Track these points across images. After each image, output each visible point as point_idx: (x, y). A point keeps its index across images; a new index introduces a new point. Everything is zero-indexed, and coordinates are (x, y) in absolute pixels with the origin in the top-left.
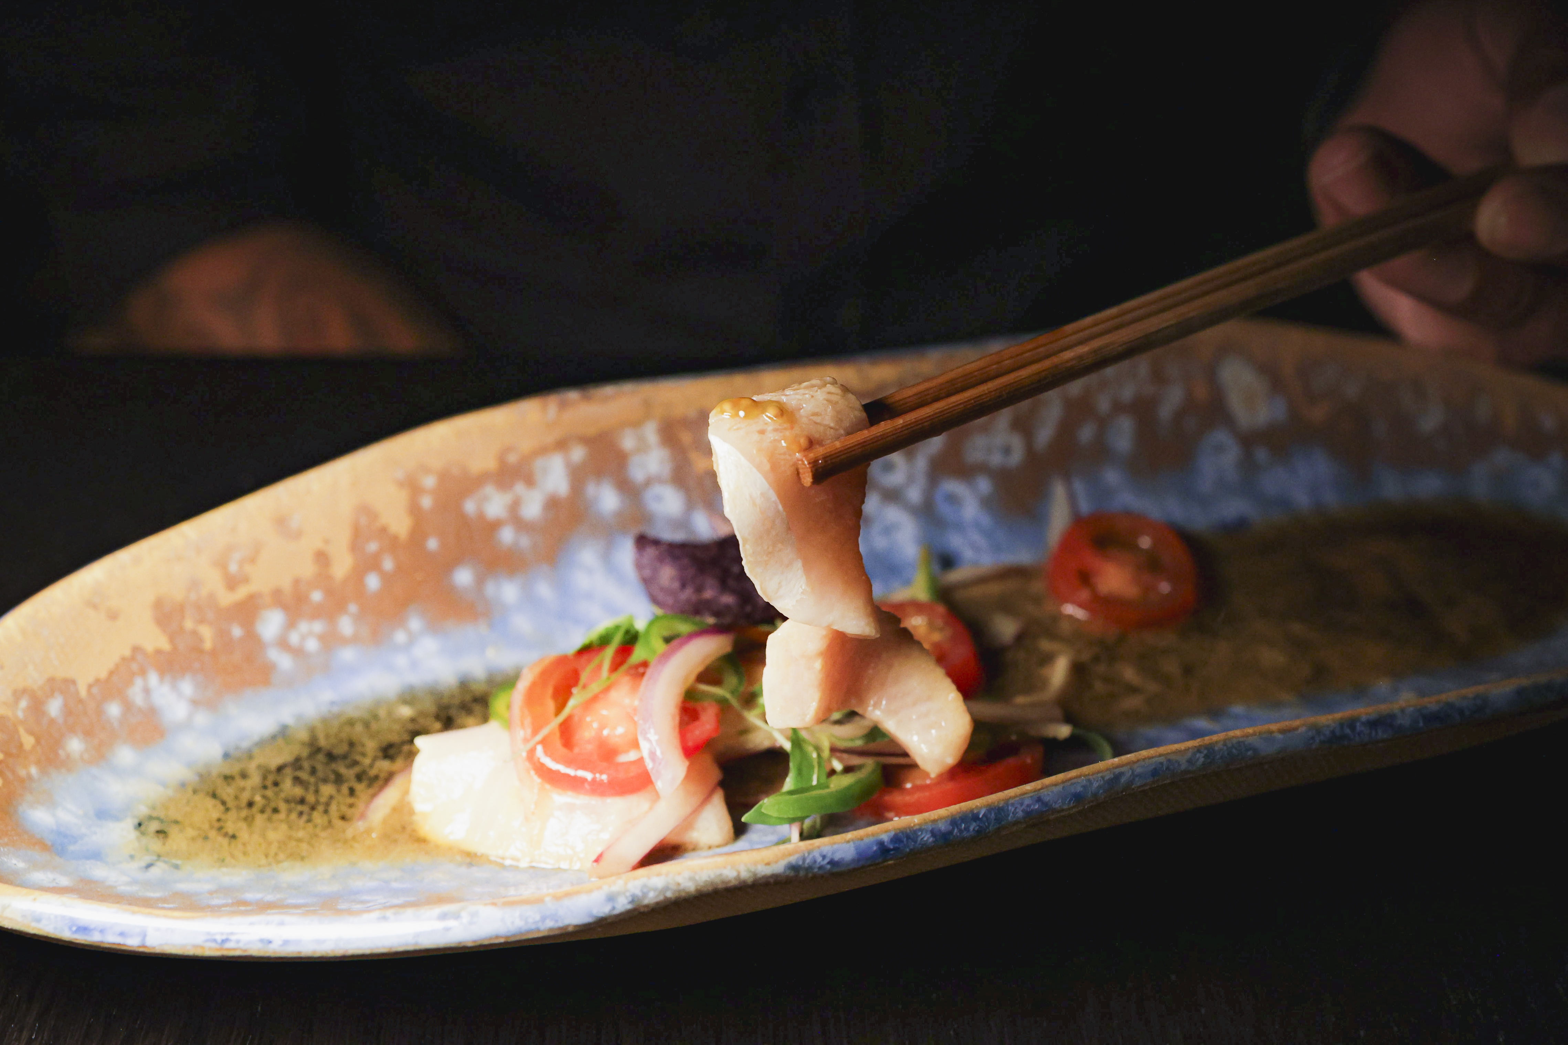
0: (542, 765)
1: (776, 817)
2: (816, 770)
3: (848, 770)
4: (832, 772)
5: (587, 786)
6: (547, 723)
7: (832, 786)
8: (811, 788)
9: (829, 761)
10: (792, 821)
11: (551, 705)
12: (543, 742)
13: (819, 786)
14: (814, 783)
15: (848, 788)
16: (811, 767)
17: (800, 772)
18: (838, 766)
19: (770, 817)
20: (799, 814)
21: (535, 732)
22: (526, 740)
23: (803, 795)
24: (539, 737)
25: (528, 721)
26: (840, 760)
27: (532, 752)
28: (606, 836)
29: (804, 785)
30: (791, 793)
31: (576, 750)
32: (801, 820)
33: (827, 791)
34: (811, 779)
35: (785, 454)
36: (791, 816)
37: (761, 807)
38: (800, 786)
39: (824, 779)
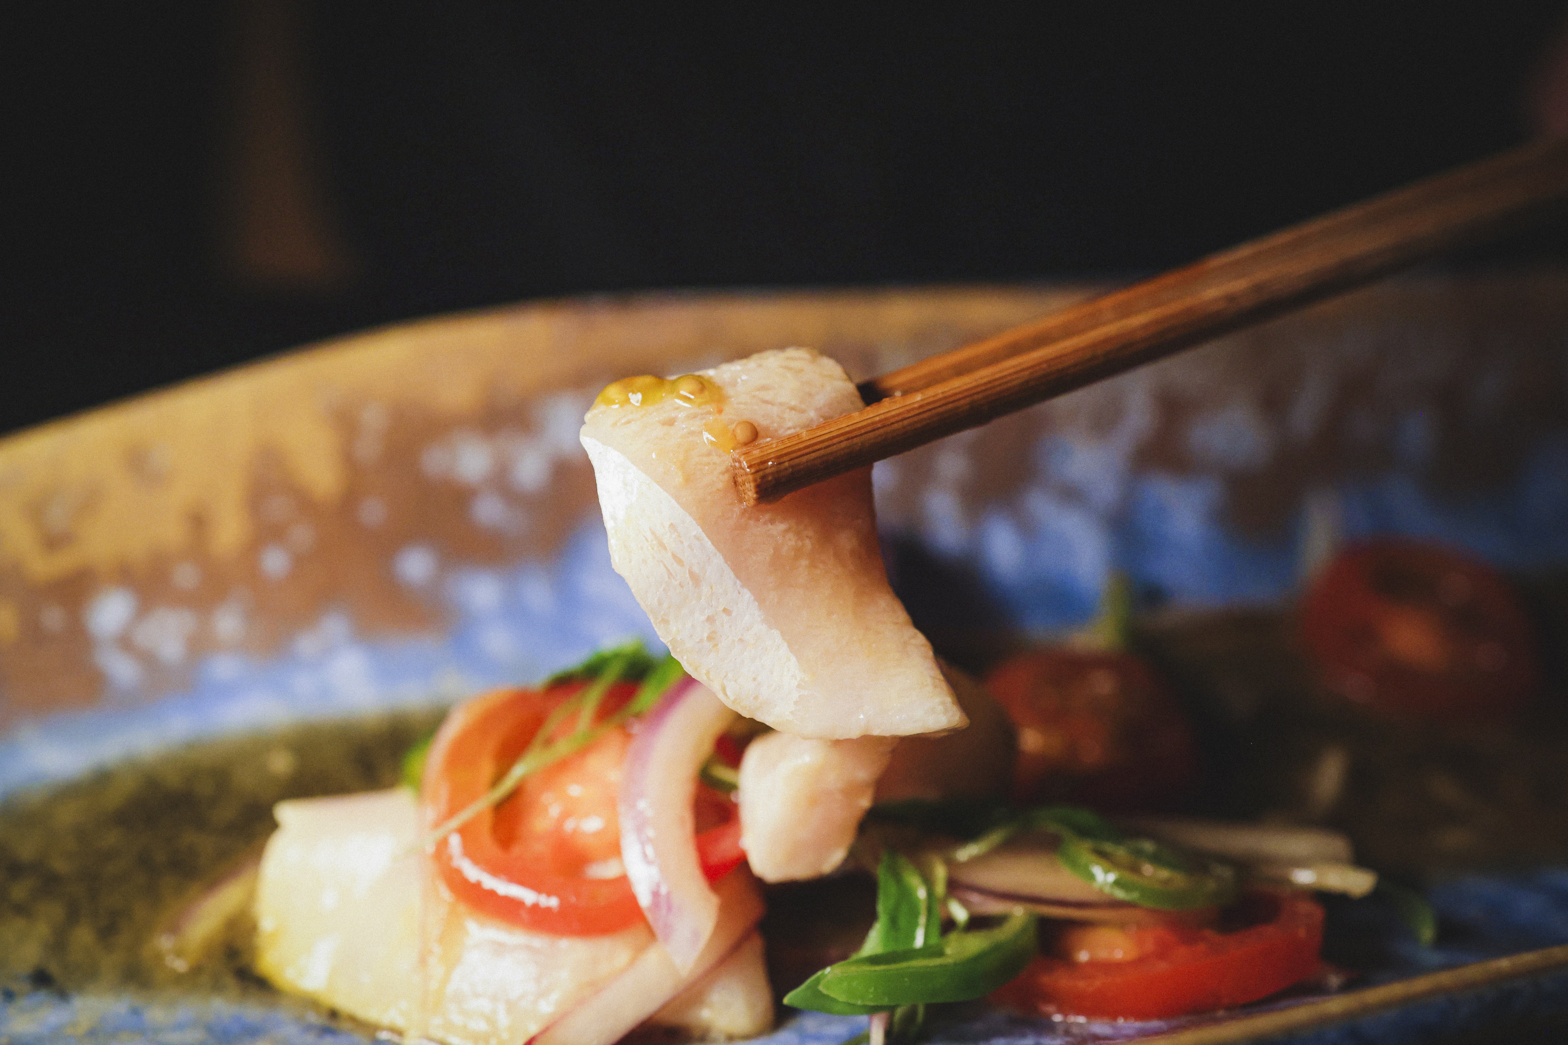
0: (458, 872)
1: (845, 1003)
2: (922, 920)
3: (978, 923)
4: (948, 925)
5: (524, 915)
6: (473, 797)
7: (949, 951)
8: (911, 954)
9: (944, 902)
10: (873, 1010)
11: (487, 768)
12: (463, 831)
13: (929, 951)
14: (919, 941)
15: (977, 959)
16: (914, 914)
17: (893, 922)
18: (960, 914)
19: (833, 1000)
20: (885, 1001)
21: (452, 812)
22: (437, 825)
23: (893, 966)
24: (456, 822)
25: (444, 792)
26: (965, 903)
27: (442, 845)
28: (547, 1007)
29: (900, 948)
30: (874, 960)
31: (517, 850)
32: (891, 1010)
33: (937, 962)
34: (912, 937)
35: (709, 454)
36: (872, 1004)
37: (818, 981)
38: (890, 949)
39: (934, 940)
